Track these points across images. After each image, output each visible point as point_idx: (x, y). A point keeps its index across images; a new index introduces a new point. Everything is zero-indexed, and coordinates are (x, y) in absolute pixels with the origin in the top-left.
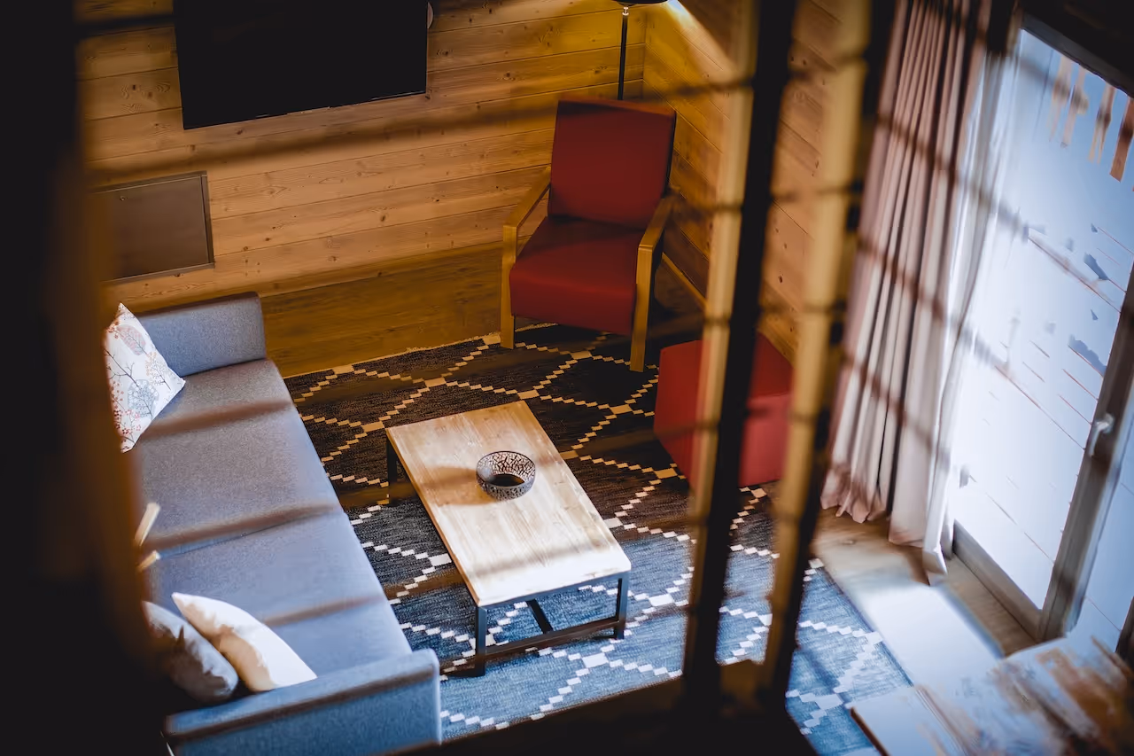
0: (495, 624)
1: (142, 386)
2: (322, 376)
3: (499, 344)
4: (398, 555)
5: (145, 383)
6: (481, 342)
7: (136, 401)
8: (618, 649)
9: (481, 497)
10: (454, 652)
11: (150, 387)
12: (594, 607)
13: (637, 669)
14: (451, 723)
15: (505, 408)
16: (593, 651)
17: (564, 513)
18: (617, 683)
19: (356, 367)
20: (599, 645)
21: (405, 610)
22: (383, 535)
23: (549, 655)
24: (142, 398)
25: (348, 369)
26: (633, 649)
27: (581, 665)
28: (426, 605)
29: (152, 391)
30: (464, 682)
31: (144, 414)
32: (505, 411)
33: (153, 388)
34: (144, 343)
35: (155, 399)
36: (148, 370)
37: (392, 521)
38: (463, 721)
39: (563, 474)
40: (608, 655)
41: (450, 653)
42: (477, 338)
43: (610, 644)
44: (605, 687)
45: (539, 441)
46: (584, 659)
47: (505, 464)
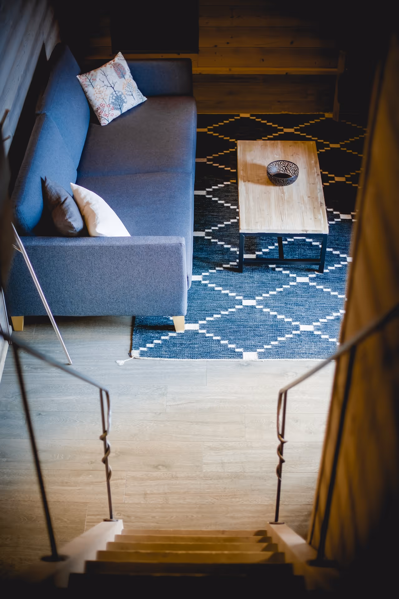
0: (260, 250)
1: (118, 94)
2: (232, 116)
3: (332, 118)
4: (228, 207)
5: (120, 93)
6: (323, 116)
7: (113, 101)
8: (317, 277)
9: (267, 182)
10: (233, 258)
11: (123, 96)
12: (315, 255)
13: (322, 289)
14: (214, 290)
15: (303, 143)
16: (304, 275)
17: (306, 199)
18: (308, 293)
19: (252, 115)
20: (308, 273)
21: (218, 233)
22: (226, 196)
23: (280, 271)
24: (117, 100)
25: (247, 115)
26: (325, 279)
27: (294, 279)
28: (230, 234)
29: (124, 98)
30: (230, 273)
31: (117, 109)
32: (302, 144)
33: (125, 96)
34: (125, 73)
35: (126, 103)
36: (123, 87)
37: (233, 190)
38: (220, 291)
39: (316, 181)
40: (311, 279)
41: (230, 258)
42: (321, 113)
43: (315, 274)
44: (301, 293)
45: (313, 162)
46: (297, 278)
47: (287, 168)
